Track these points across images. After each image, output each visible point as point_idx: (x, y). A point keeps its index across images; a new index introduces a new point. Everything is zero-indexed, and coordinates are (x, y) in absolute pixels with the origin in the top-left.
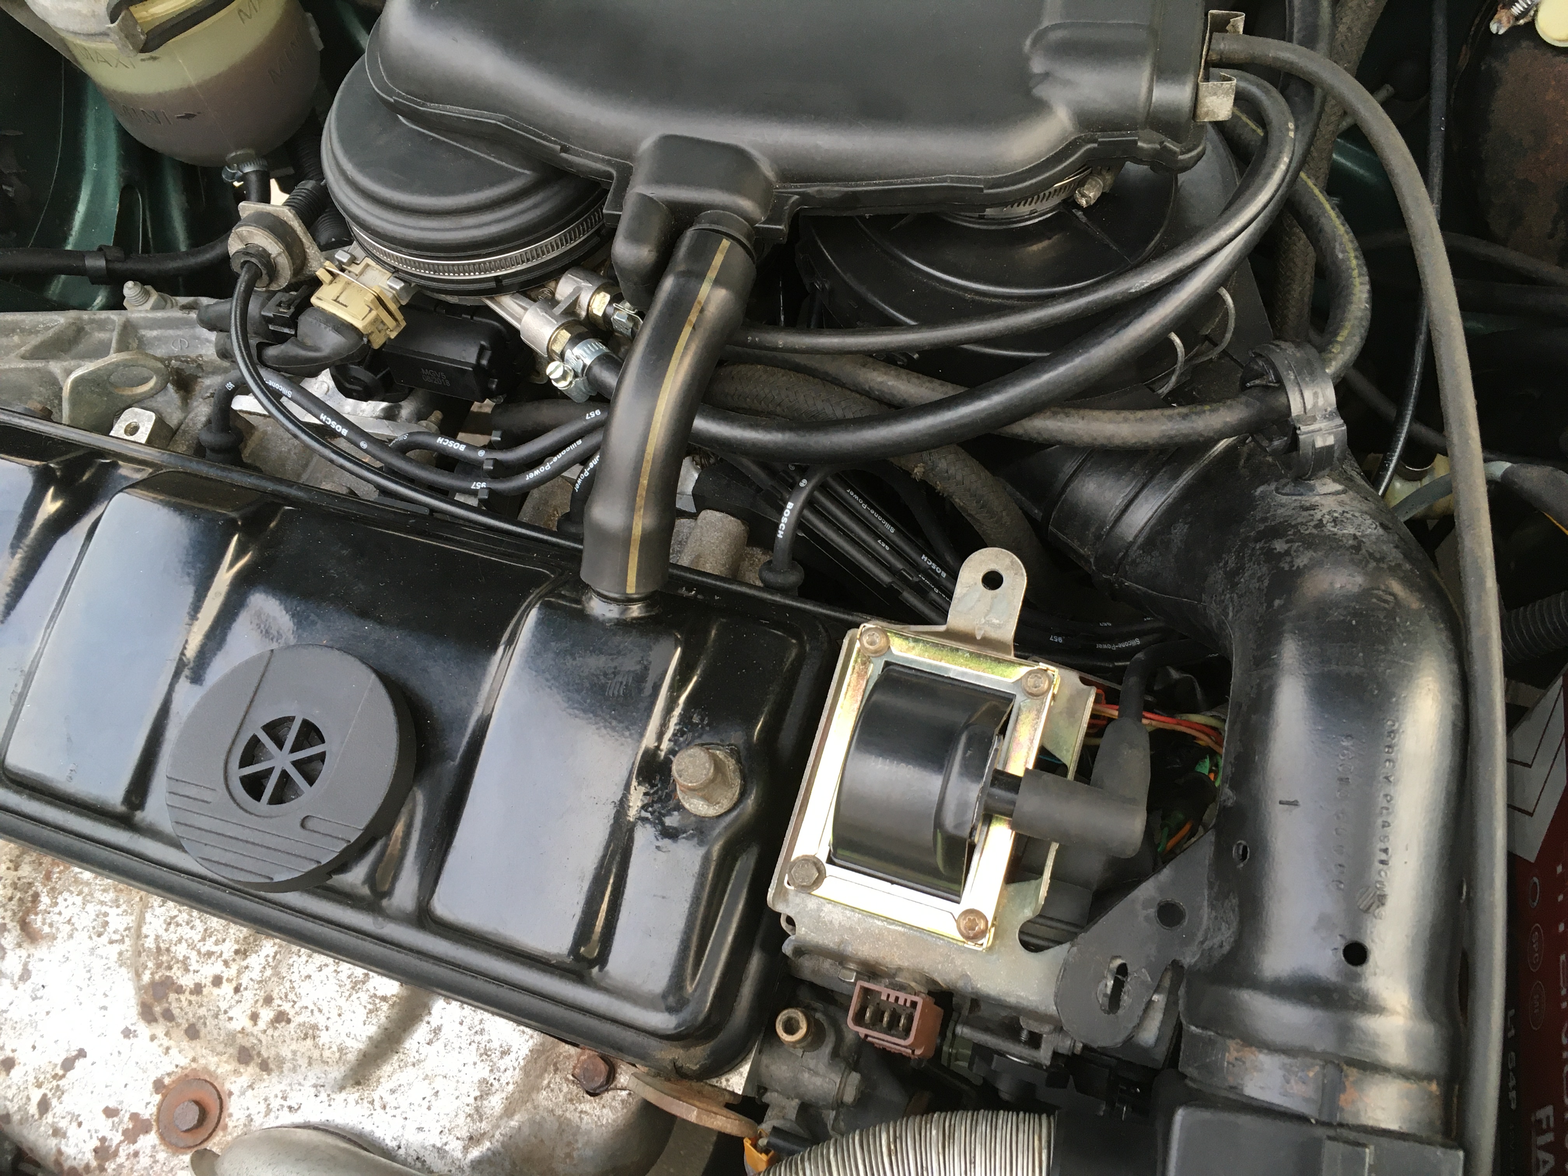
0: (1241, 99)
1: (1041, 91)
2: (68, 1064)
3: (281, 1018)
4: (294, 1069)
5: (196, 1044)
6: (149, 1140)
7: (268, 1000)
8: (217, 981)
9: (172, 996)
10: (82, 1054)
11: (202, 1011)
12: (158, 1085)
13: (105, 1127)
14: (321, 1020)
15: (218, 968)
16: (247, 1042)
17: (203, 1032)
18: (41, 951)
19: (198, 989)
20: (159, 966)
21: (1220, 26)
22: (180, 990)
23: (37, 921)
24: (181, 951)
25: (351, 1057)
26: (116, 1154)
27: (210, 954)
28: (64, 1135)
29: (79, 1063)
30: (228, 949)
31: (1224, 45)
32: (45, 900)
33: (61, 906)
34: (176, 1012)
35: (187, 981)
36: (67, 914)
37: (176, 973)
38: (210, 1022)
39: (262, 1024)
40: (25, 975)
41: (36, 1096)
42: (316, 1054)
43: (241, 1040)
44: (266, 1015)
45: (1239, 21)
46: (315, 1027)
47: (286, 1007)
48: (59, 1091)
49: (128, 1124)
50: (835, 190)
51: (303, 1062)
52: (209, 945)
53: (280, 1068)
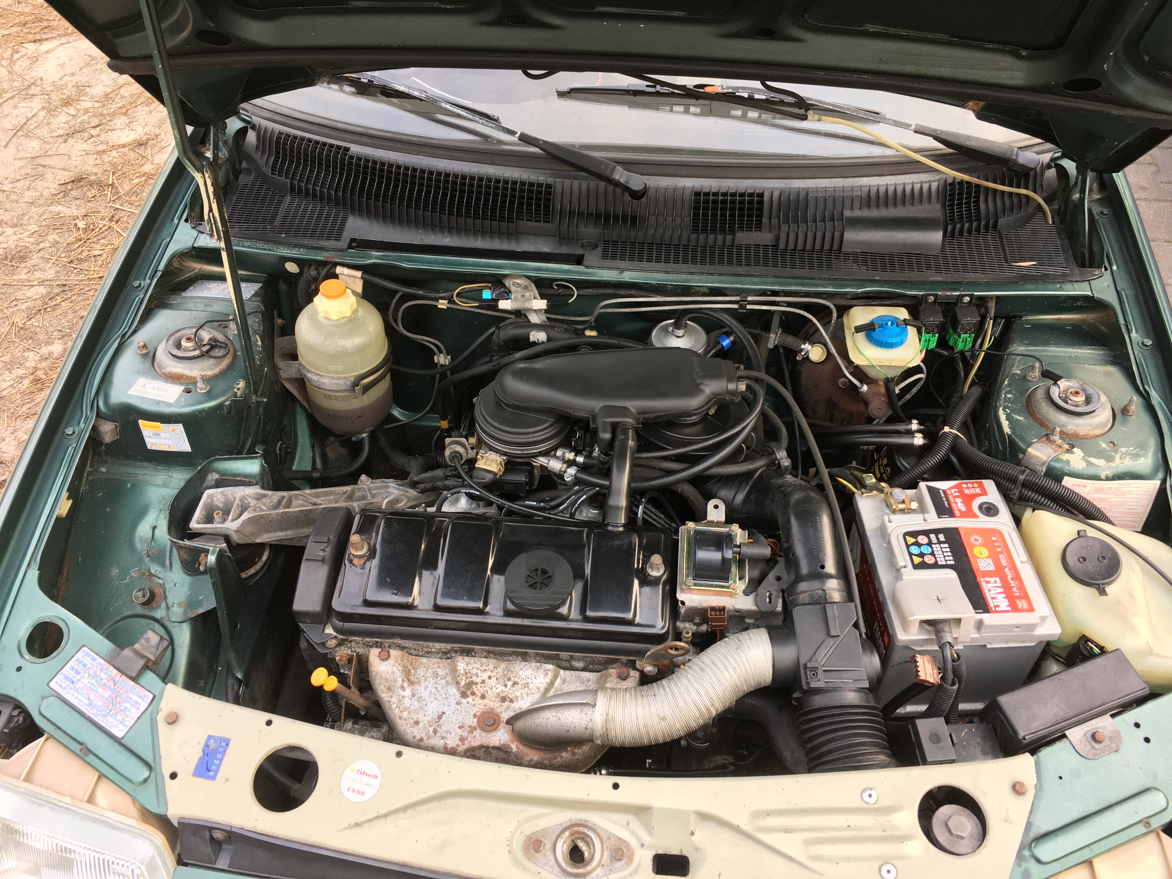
0: (748, 387)
1: (701, 387)
2: (440, 717)
3: (515, 683)
4: (522, 699)
5: (485, 700)
6: (477, 732)
7: (509, 679)
8: (490, 677)
9: (474, 686)
10: (444, 713)
11: (486, 689)
12: (475, 716)
13: (460, 732)
14: (529, 681)
15: (489, 673)
16: (504, 695)
17: (487, 695)
18: (416, 687)
19: (483, 682)
20: (467, 678)
21: (738, 368)
22: (476, 684)
23: (412, 678)
24: (474, 671)
25: (542, 690)
26: (467, 738)
27: (485, 670)
28: (446, 738)
29: (444, 716)
30: (491, 667)
31: (739, 373)
32: (413, 672)
33: (419, 672)
34: (476, 691)
35: (479, 680)
36: (422, 674)
37: (474, 679)
38: (490, 691)
39: (508, 687)
40: (413, 695)
41: (431, 729)
42: (529, 692)
43: (501, 694)
44: (510, 684)
45: (742, 367)
46: (528, 683)
47: (516, 680)
48: (440, 726)
49: (468, 729)
50: (652, 416)
51: (525, 696)
52: (484, 667)
53: (517, 700)
